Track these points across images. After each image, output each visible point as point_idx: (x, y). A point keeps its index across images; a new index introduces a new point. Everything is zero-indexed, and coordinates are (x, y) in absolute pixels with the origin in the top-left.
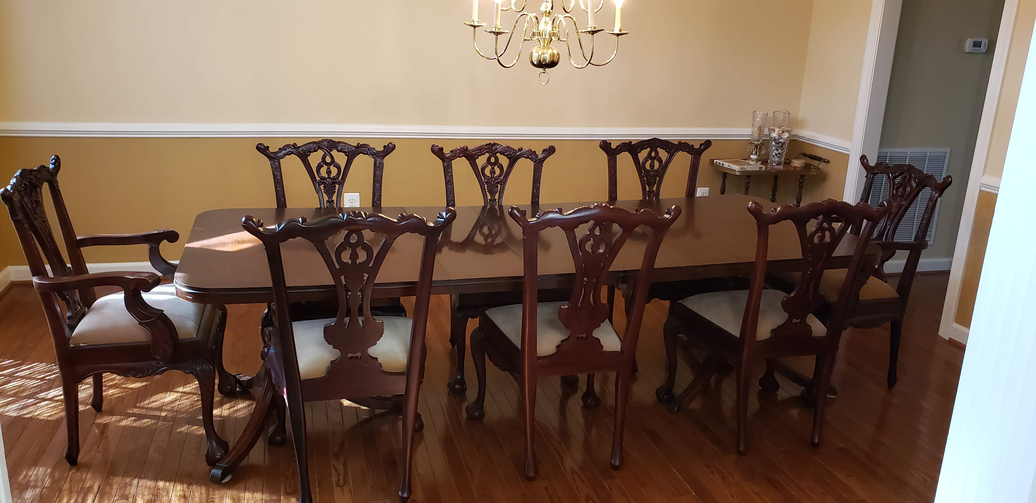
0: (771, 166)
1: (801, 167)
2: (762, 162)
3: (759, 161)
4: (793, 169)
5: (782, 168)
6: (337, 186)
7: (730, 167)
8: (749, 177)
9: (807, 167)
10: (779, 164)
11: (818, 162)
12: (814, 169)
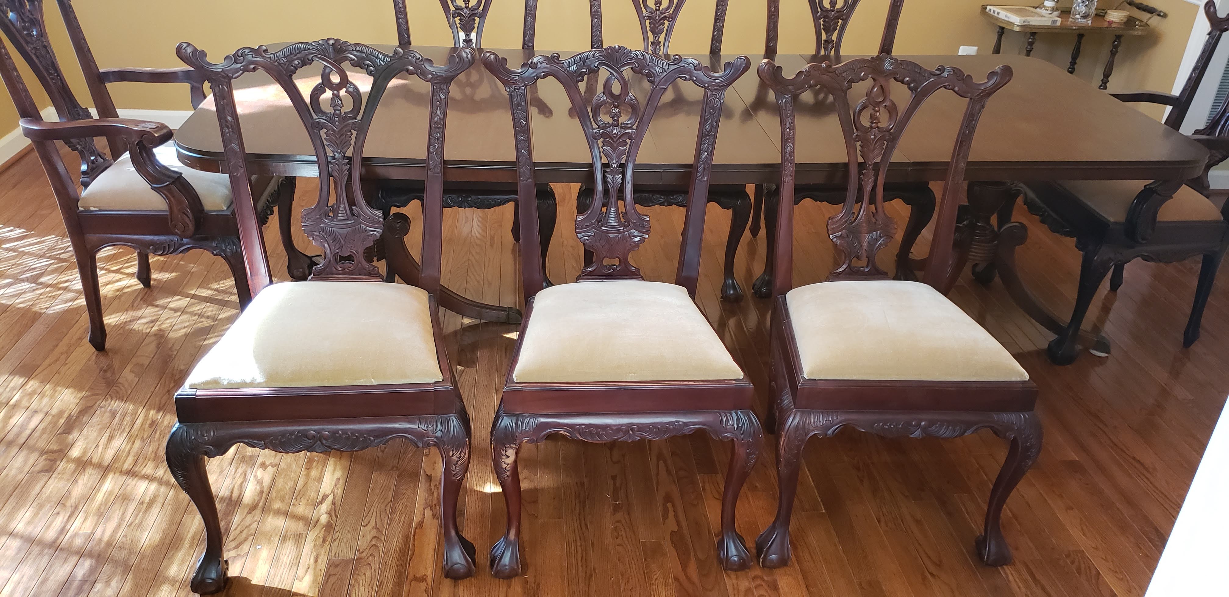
0: (1073, 19)
1: (1121, 22)
2: (1061, 11)
3: (1056, 11)
4: (1106, 25)
5: (1089, 23)
6: (477, 19)
7: (1008, 18)
8: (1033, 34)
9: (1130, 22)
10: (1085, 17)
11: (1149, 15)
12: (1140, 26)
